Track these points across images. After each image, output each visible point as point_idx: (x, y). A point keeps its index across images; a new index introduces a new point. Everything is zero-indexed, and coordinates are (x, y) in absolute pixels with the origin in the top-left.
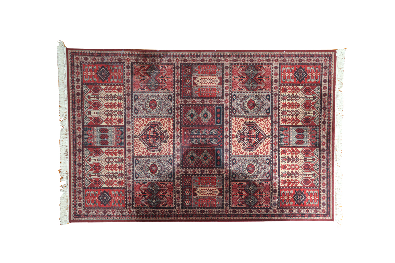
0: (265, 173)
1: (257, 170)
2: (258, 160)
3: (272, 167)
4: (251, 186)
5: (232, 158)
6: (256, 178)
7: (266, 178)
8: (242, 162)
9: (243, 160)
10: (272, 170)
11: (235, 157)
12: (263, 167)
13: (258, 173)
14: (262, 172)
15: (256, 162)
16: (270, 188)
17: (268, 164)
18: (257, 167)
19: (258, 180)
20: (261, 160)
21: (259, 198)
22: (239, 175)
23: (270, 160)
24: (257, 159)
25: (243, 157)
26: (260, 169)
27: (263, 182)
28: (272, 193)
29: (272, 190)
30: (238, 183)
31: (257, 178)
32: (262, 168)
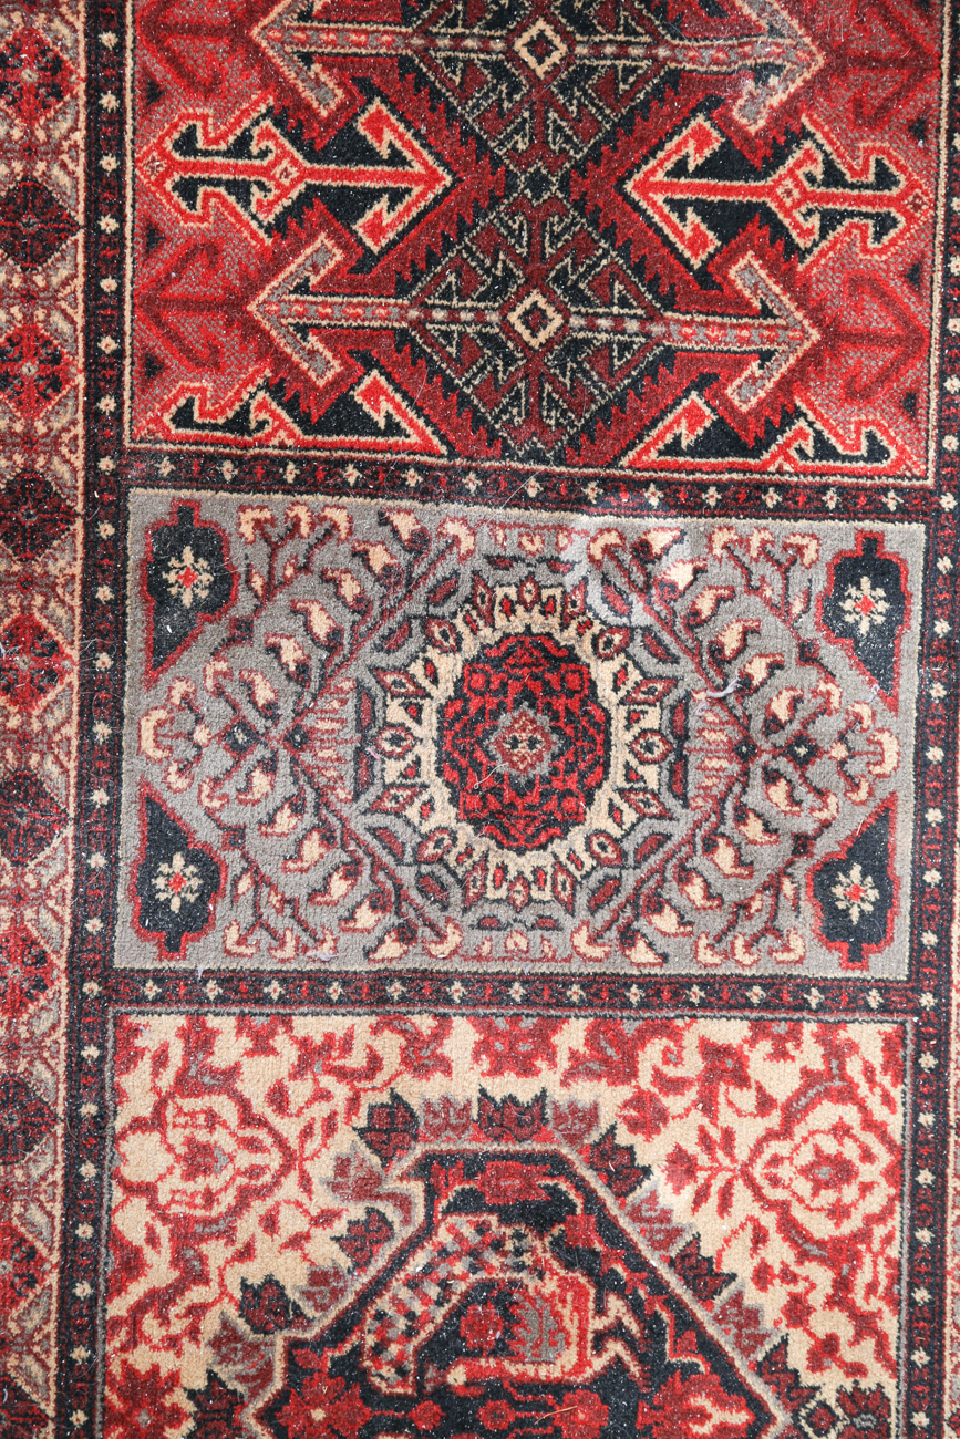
0: (242, 631)
1: (396, 713)
2: (366, 917)
3: (102, 763)
4: (536, 376)
5: (902, 973)
6: (418, 543)
7: (214, 505)
8: (695, 890)
9: (667, 921)
10: (101, 698)
11: (845, 999)
12: (270, 767)
13: (389, 644)
14: (290, 654)
15: (407, 875)
16: (152, 306)
17: (165, 835)
18: (393, 770)
19: (383, 481)
20: (315, 916)
21: (370, 91)
22: (771, 624)
23: (125, 910)
24: (391, 949)
25: (680, 985)
26: (334, 720)
27: (281, 433)
28: (104, 191)
29: (104, 254)
30: (785, 461)
31: (405, 525)
32: (299, 739)
